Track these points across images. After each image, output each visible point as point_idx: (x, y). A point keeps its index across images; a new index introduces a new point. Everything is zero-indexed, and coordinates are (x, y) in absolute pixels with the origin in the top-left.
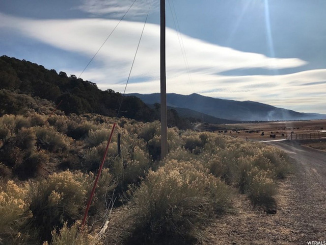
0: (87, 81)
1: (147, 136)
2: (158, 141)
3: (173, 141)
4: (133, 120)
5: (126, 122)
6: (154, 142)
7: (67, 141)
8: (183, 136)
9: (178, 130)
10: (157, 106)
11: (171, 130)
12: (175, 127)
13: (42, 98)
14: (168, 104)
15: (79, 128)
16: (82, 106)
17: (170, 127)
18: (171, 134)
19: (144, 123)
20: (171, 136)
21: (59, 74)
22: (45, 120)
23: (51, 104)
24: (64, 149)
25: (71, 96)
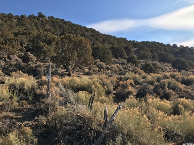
0: (192, 47)
7: (182, 86)
13: (164, 62)
15: (188, 80)
16: (189, 65)
21: (172, 46)
22: (169, 76)
23: (169, 65)
24: (181, 90)
25: (181, 59)
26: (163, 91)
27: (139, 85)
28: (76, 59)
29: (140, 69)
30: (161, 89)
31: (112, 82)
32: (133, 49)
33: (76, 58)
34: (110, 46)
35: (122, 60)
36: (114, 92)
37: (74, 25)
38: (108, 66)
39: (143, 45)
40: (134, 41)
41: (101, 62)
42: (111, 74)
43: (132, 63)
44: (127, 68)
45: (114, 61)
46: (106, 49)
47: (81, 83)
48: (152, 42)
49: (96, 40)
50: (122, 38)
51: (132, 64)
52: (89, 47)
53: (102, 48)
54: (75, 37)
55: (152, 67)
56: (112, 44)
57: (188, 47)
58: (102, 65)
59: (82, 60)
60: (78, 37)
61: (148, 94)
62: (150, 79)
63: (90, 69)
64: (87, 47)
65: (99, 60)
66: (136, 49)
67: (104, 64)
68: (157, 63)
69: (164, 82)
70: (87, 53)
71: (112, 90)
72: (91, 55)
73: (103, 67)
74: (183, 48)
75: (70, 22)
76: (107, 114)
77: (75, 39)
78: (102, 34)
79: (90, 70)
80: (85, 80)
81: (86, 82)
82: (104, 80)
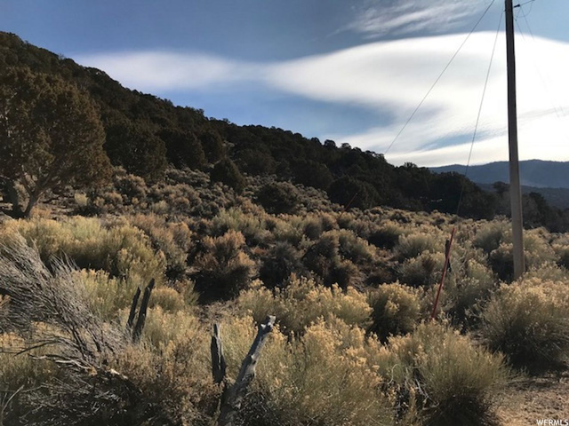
0: (368, 152)
1: (488, 244)
2: (508, 252)
3: (534, 253)
4: (454, 216)
5: (443, 221)
6: (500, 255)
7: (371, 250)
8: (555, 246)
9: (547, 234)
10: (501, 188)
11: (532, 234)
12: (541, 229)
13: (307, 185)
14: (524, 182)
15: (379, 232)
16: (368, 195)
17: (530, 228)
18: (531, 241)
19: (475, 220)
20: (530, 245)
21: (323, 144)
22: (334, 221)
23: (319, 194)
24: (369, 260)
25: (350, 180)
26: (328, 265)
27: (257, 247)
28: (48, 158)
29: (249, 201)
30: (324, 258)
31: (178, 238)
32: (224, 145)
33: (47, 153)
34: (157, 127)
35: (194, 173)
36: (190, 270)
37: (30, 48)
38: (154, 190)
39: (252, 135)
40: (224, 122)
41: (132, 176)
42: (169, 213)
43: (224, 184)
44: (213, 199)
45: (171, 175)
46: (146, 134)
47: (77, 241)
48: (273, 128)
49: (110, 104)
50: (189, 110)
51: (226, 186)
52: (97, 121)
53: (134, 130)
54: (44, 82)
55: (284, 196)
56: (161, 122)
57: (360, 150)
58: (135, 184)
59: (68, 164)
60: (57, 81)
61: (294, 275)
62: (286, 231)
63: (92, 196)
64: (90, 119)
65: (121, 168)
66: (232, 145)
67: (143, 183)
68: (292, 186)
69: (332, 238)
70: (88, 139)
71: (184, 265)
72: (101, 147)
73: (140, 192)
74: (348, 151)
75: (16, 37)
76: (222, 357)
77: (42, 87)
78: (128, 90)
79: (93, 200)
80: (89, 230)
81: (93, 239)
82: (157, 232)
